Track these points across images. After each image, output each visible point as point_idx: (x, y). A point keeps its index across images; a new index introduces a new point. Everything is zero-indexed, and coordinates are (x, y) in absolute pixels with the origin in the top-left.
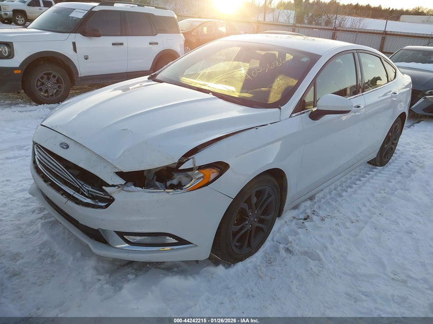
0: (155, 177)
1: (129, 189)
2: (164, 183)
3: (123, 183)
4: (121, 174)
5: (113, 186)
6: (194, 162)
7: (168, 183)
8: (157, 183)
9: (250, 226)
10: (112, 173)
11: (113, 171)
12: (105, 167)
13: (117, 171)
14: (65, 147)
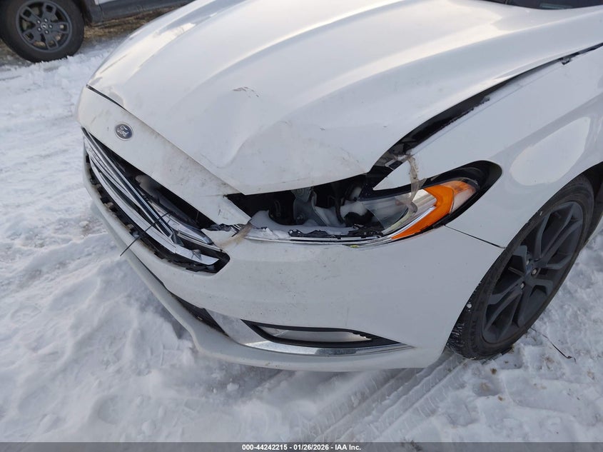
0: (315, 198)
1: (261, 235)
2: (334, 208)
3: (245, 222)
4: (239, 200)
5: (223, 227)
6: (413, 171)
7: (345, 210)
8: (320, 212)
9: (523, 285)
10: (220, 197)
11: (221, 193)
12: (203, 184)
13: (230, 192)
14: (125, 134)
